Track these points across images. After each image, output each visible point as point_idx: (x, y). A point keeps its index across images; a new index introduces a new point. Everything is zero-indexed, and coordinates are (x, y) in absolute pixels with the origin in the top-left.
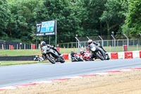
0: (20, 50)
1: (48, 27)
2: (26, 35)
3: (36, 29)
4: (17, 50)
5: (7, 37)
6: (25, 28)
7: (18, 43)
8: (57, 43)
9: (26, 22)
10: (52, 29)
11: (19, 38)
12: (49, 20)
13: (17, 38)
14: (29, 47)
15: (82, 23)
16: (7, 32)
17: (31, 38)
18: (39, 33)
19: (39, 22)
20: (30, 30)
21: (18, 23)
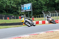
0: (13, 20)
1: (27, 7)
2: (16, 12)
3: (21, 8)
4: (11, 20)
5: (6, 13)
6: (15, 8)
7: (12, 16)
8: (33, 15)
9: (16, 5)
10: (30, 8)
11: (12, 13)
12: (28, 3)
13: (11, 13)
14: (17, 18)
15: (46, 4)
16: (6, 10)
17: (18, 13)
18: (23, 10)
19: (23, 4)
20: (18, 9)
21: (11, 5)
